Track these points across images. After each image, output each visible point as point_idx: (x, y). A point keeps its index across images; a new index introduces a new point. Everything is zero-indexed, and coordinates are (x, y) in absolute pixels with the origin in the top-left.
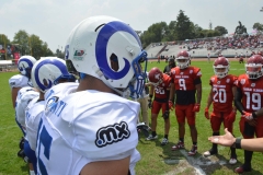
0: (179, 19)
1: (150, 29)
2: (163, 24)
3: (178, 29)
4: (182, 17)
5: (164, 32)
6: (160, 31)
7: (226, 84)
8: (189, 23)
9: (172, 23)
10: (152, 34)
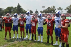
0: (18, 6)
1: (7, 8)
2: (12, 7)
3: (17, 10)
4: (19, 6)
5: (12, 10)
6: (11, 10)
7: (35, 22)
8: (21, 8)
9: (15, 8)
10: (8, 10)
